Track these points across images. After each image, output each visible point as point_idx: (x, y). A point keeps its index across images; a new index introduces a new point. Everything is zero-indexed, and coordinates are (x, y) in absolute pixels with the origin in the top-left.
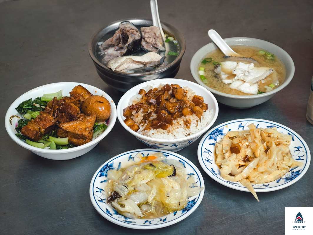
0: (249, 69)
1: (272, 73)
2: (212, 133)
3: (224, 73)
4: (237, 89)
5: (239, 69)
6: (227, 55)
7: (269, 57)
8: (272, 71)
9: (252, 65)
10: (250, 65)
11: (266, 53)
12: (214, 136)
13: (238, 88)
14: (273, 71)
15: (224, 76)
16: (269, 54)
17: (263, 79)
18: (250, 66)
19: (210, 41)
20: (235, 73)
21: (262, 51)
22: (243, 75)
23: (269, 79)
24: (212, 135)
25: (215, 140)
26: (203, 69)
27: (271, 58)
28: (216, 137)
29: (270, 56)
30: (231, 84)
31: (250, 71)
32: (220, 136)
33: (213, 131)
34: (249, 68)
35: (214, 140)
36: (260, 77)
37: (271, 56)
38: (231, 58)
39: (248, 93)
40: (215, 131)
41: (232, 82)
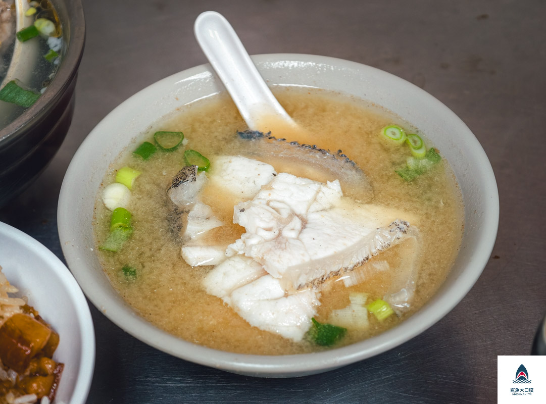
0: (315, 207)
1: (397, 242)
3: (207, 211)
4: (226, 300)
5: (268, 204)
6: (253, 126)
7: (416, 158)
8: (400, 235)
9: (334, 189)
10: (324, 189)
11: (410, 141)
13: (230, 295)
14: (405, 232)
15: (195, 228)
16: (419, 143)
17: (351, 266)
18: (321, 194)
19: (197, 58)
20: (242, 220)
21: (397, 126)
22: (269, 235)
23: (381, 266)
26: (129, 177)
27: (424, 162)
29: (421, 153)
30: (212, 267)
31: (313, 217)
34: (315, 199)
36: (335, 257)
37: (427, 156)
38: (263, 142)
39: (262, 328)
41: (222, 261)
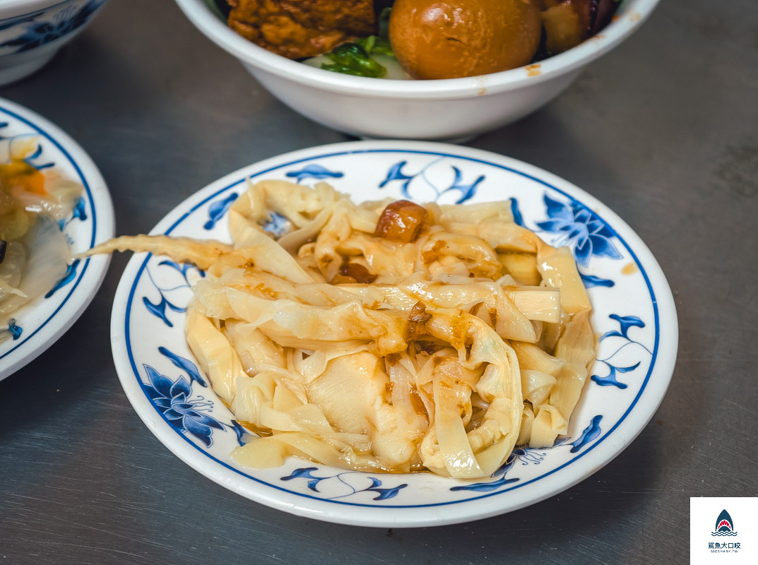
2: (584, 212)
12: (567, 218)
24: (575, 212)
25: (545, 226)
28: (566, 229)
32: (573, 244)
33: (595, 216)
35: (543, 217)
40: (597, 222)
